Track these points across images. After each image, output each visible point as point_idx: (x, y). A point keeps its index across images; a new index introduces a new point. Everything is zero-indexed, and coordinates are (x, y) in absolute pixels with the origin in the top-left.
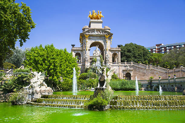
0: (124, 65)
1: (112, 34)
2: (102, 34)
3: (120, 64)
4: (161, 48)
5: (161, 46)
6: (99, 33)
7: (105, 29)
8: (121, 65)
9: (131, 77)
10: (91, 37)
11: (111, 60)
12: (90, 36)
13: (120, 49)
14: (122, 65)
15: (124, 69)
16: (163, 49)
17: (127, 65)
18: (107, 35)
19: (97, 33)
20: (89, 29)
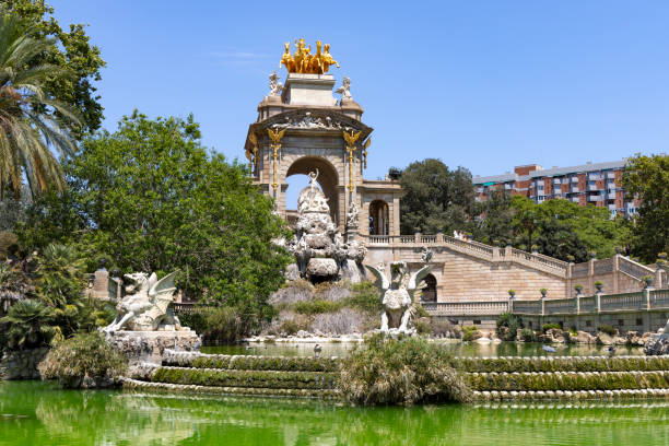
0: (410, 245)
1: (371, 130)
2: (331, 127)
3: (397, 243)
4: (535, 179)
5: (532, 174)
6: (323, 126)
7: (343, 111)
8: (401, 245)
9: (439, 291)
10: (291, 139)
11: (364, 225)
12: (288, 134)
13: (397, 187)
14: (404, 245)
15: (413, 261)
16: (541, 183)
17: (422, 245)
18: (349, 132)
19: (313, 125)
20: (283, 108)
